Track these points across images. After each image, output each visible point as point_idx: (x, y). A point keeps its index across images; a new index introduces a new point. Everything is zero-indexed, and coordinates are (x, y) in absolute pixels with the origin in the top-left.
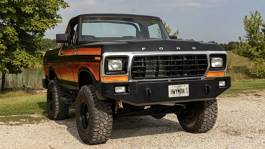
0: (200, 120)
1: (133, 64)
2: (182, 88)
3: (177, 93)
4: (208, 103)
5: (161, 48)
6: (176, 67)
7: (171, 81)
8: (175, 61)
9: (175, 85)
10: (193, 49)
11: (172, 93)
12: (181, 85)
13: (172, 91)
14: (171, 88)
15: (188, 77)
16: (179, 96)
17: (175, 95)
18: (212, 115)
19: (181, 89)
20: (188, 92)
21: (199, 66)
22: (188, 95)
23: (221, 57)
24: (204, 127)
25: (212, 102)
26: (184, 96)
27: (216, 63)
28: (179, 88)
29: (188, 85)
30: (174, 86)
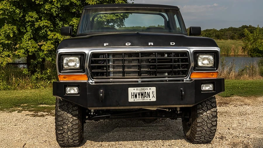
0: (194, 129)
1: (92, 62)
2: (146, 91)
3: (140, 97)
4: (203, 109)
5: (127, 44)
6: (152, 65)
7: (142, 82)
8: (150, 59)
9: (137, 88)
10: (171, 44)
11: (133, 96)
12: (145, 88)
13: (133, 95)
14: (131, 90)
15: (168, 77)
16: (142, 101)
17: (137, 99)
18: (208, 125)
19: (145, 93)
20: (155, 97)
21: (183, 65)
22: (154, 99)
23: (211, 55)
24: (200, 137)
25: (209, 108)
26: (149, 100)
27: (205, 61)
28: (142, 91)
29: (155, 88)
30: (135, 88)
